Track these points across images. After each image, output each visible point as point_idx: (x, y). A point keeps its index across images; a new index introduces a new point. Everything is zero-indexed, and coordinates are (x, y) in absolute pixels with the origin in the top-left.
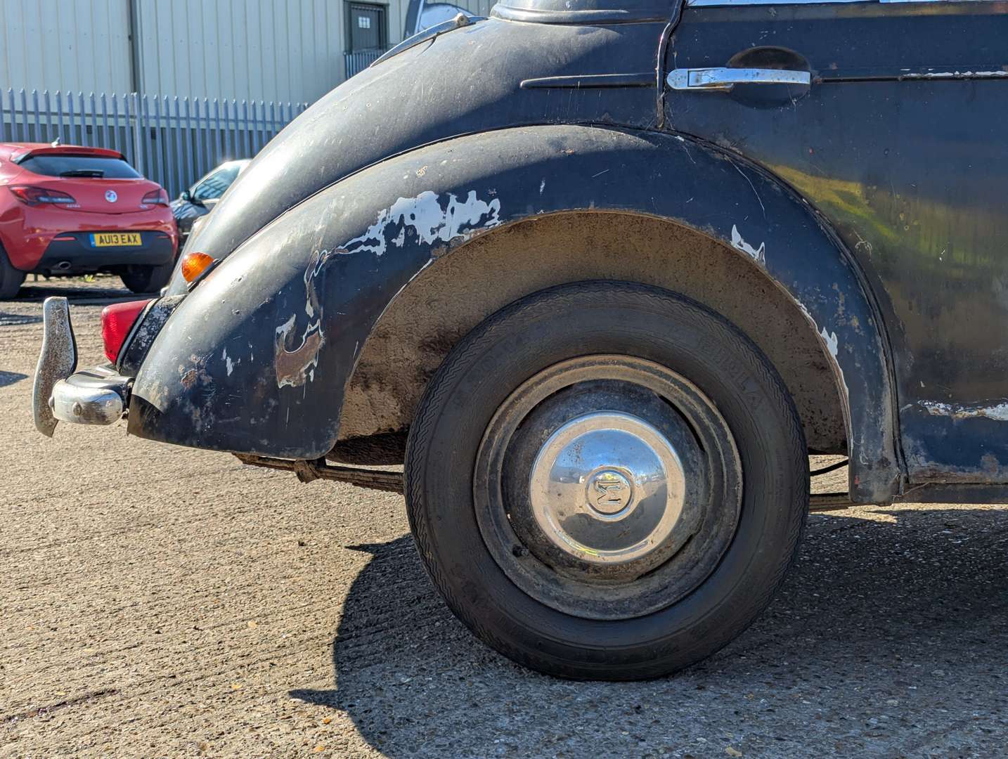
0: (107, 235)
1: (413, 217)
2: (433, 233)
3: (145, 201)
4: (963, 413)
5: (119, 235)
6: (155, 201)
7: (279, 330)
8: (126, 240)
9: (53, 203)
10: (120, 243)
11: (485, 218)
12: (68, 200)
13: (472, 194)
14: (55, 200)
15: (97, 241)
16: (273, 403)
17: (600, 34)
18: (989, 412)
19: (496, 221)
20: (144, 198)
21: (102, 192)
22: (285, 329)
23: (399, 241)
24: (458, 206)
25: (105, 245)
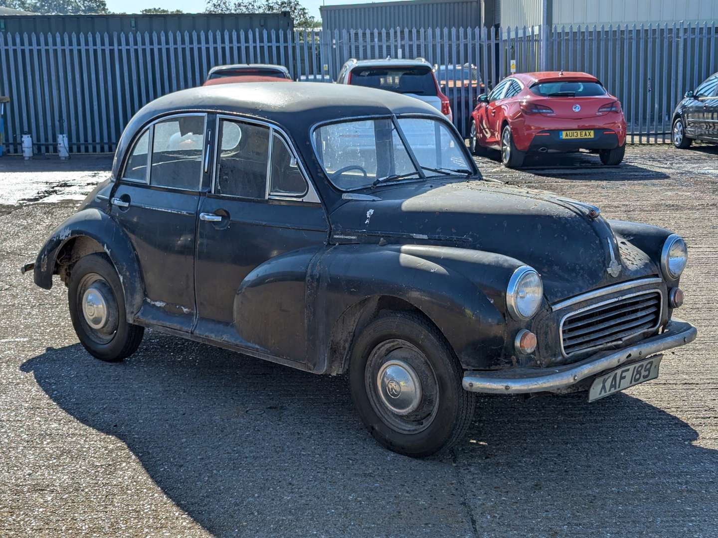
0: (571, 132)
3: (601, 110)
5: (579, 132)
6: (609, 109)
8: (584, 135)
9: (540, 113)
10: (579, 137)
12: (549, 111)
14: (541, 111)
15: (564, 135)
20: (600, 109)
21: (571, 106)
25: (569, 138)
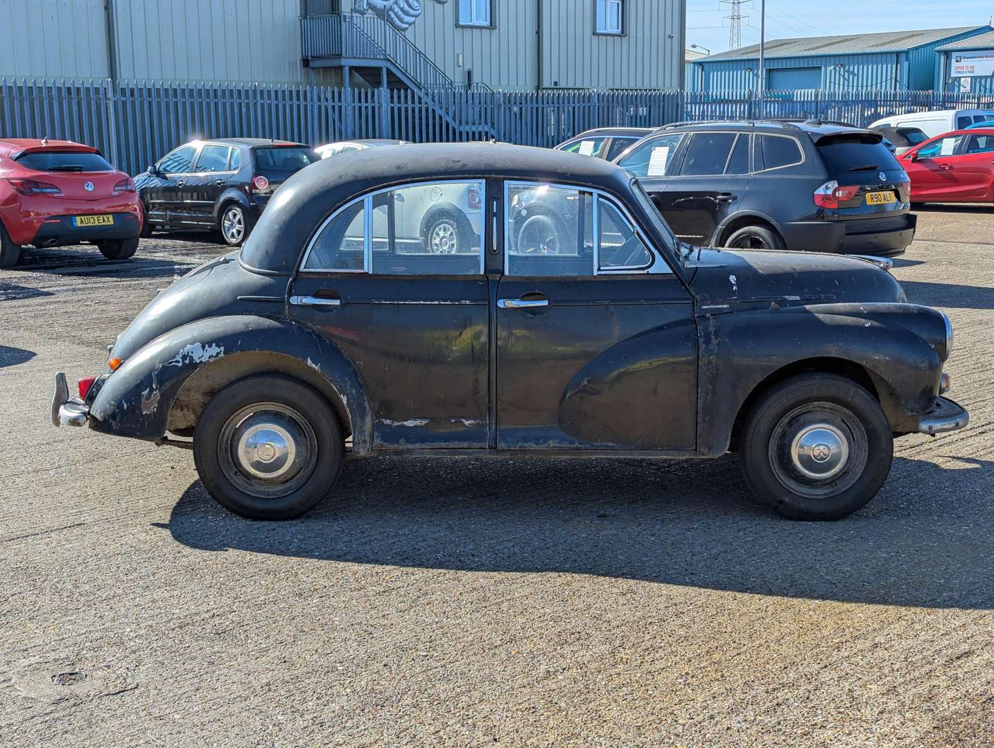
0: (86, 217)
1: (192, 352)
2: (199, 358)
3: (116, 188)
4: (396, 424)
5: (95, 217)
6: (124, 188)
7: (143, 393)
8: (102, 221)
9: (43, 193)
10: (97, 223)
11: (218, 354)
12: (55, 190)
13: (214, 345)
14: (44, 190)
15: (78, 222)
16: (141, 419)
17: (267, 279)
18: (405, 423)
19: (222, 355)
20: (115, 186)
21: (81, 184)
22: (145, 393)
23: (187, 362)
24: (209, 349)
25: (85, 225)
